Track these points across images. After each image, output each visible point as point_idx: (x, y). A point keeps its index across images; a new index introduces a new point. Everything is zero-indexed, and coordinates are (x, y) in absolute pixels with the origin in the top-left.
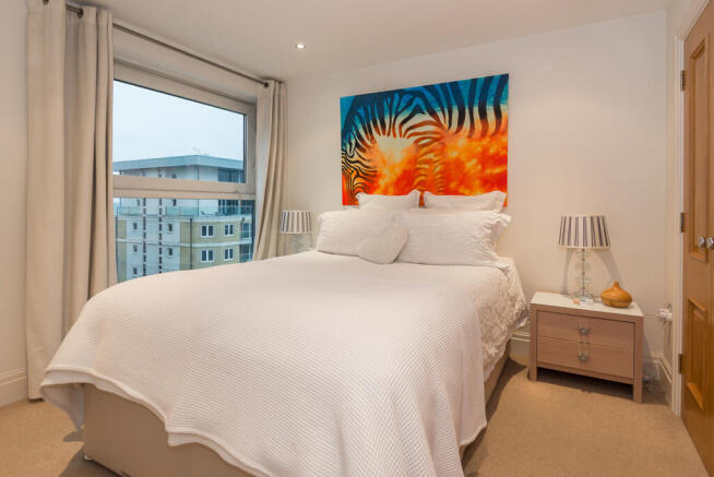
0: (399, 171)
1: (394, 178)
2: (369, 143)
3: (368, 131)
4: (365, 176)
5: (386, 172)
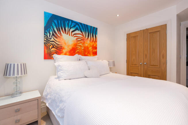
0: (71, 48)
1: (69, 50)
2: (59, 35)
3: (59, 30)
4: (57, 48)
5: (66, 47)
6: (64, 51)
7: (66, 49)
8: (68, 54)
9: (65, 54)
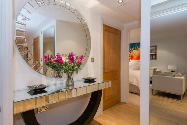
0: (137, 56)
1: (136, 57)
2: (132, 51)
3: (132, 49)
4: (131, 57)
5: (135, 56)
6: (134, 58)
7: (135, 57)
8: (136, 59)
9: (135, 59)
